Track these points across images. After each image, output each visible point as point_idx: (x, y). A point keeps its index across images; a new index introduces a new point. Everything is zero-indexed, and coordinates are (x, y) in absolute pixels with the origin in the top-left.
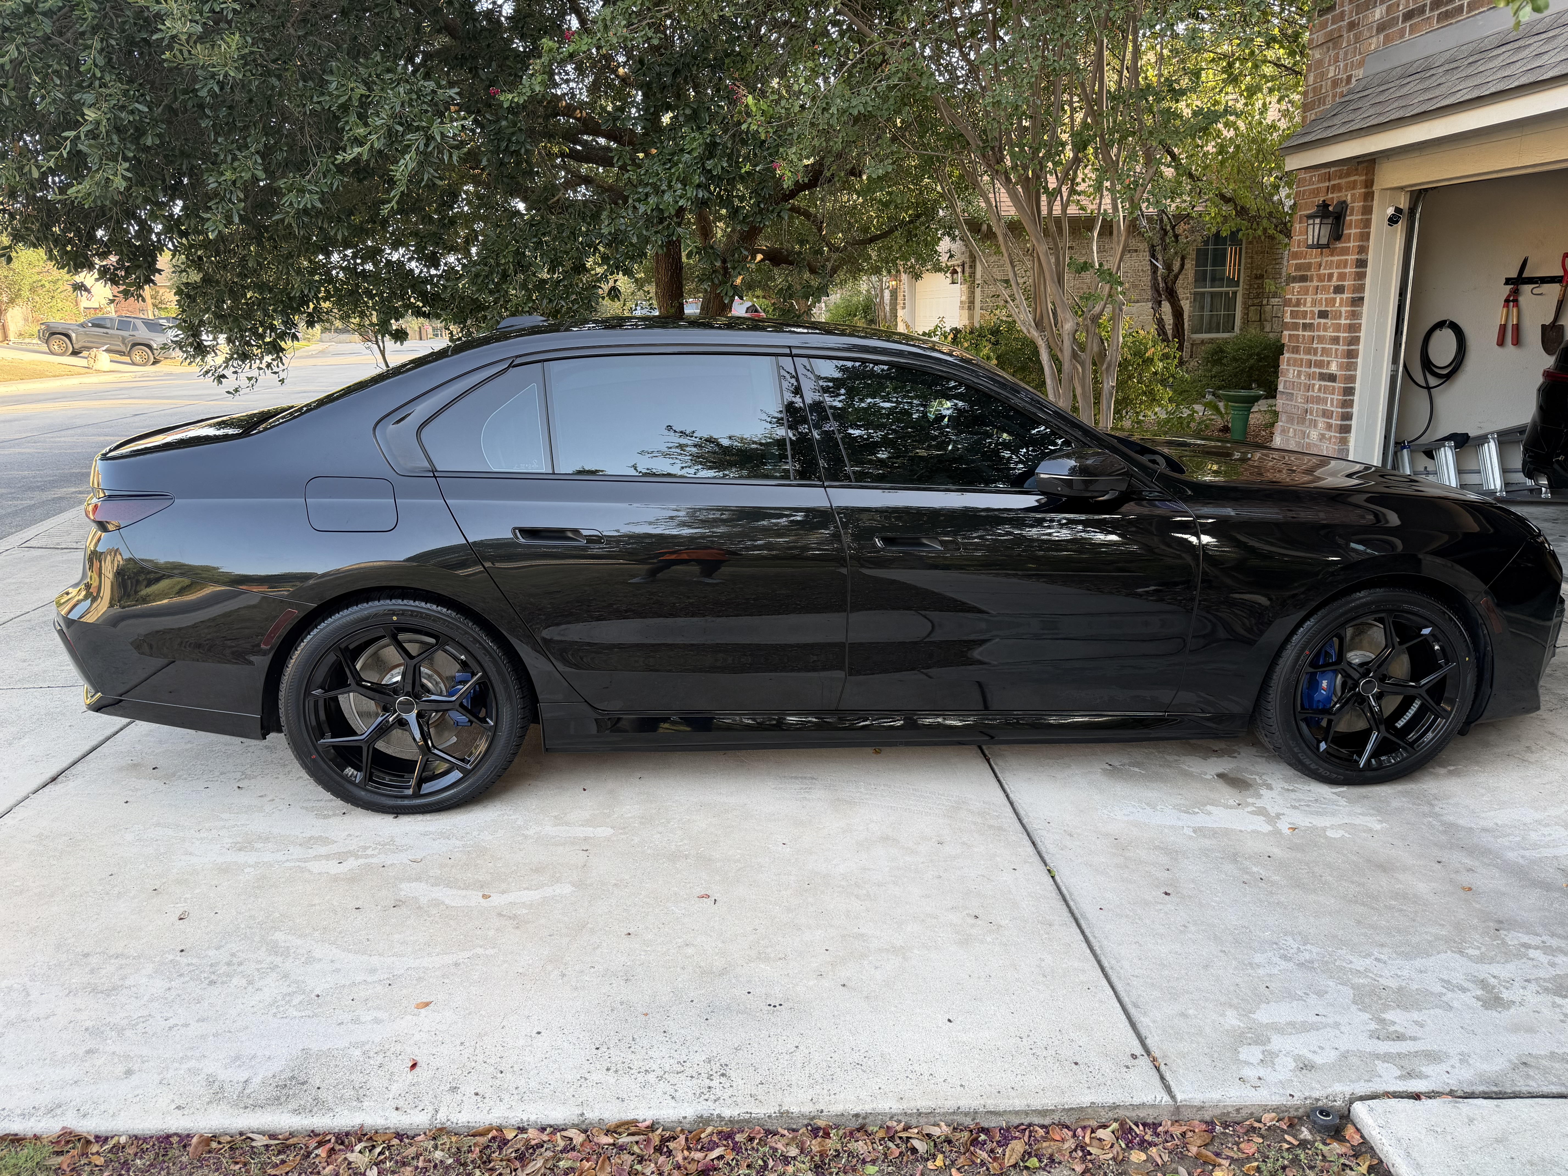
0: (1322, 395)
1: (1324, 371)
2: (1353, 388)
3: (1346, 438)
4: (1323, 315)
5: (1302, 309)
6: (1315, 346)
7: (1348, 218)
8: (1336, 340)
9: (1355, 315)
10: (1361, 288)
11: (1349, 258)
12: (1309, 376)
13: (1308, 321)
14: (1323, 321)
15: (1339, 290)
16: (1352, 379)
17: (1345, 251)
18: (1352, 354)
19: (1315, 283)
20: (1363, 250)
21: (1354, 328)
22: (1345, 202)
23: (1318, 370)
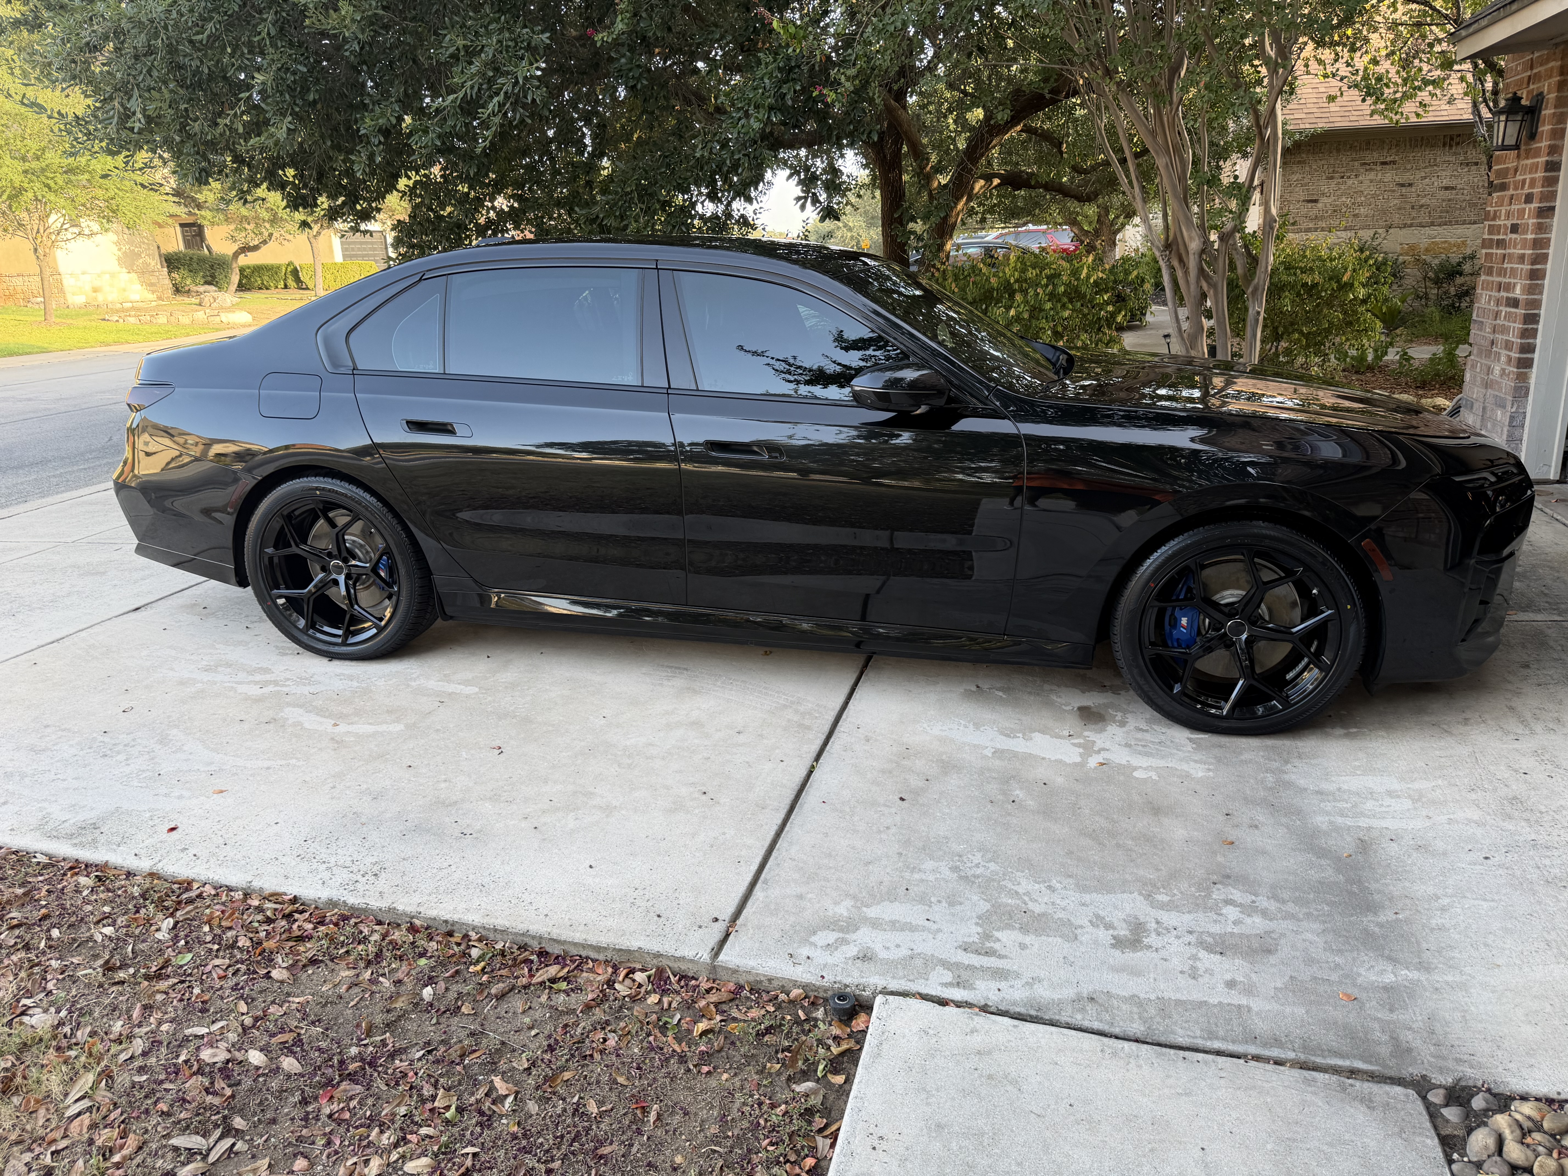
0: (1506, 323)
1: (1510, 295)
2: (1538, 315)
3: (1526, 373)
4: (1515, 229)
5: (1498, 222)
6: (1505, 266)
7: (1543, 112)
8: (1522, 258)
9: (1541, 228)
10: (1552, 196)
11: (1540, 160)
12: (1498, 302)
13: (1501, 237)
14: (1514, 236)
15: (1529, 199)
16: (1537, 304)
17: (1537, 153)
18: (1536, 275)
19: (1511, 192)
20: (1555, 150)
21: (1541, 244)
22: (1542, 93)
23: (1505, 294)
